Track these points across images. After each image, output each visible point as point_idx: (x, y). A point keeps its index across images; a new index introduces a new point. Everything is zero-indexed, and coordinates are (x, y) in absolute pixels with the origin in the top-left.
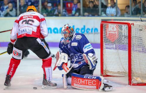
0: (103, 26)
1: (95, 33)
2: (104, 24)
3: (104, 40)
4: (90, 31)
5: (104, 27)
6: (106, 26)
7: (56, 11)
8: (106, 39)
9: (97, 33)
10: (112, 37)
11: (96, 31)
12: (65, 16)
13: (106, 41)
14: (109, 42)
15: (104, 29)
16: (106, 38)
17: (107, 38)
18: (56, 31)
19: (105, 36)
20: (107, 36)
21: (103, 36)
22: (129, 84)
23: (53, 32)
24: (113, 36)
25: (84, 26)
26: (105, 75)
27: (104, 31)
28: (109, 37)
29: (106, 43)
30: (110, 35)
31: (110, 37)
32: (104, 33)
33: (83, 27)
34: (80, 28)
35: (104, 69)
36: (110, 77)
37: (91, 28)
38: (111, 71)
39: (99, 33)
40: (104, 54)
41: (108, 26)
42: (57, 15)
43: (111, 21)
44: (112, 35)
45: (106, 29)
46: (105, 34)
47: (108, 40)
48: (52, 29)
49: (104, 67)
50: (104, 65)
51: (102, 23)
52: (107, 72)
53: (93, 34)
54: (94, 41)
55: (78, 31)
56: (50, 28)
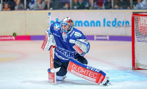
0: (135, 19)
1: (126, 26)
2: (136, 17)
3: (135, 33)
4: (121, 24)
5: (136, 20)
6: (137, 19)
7: (88, 4)
8: (137, 32)
9: (129, 26)
10: (143, 30)
11: (127, 24)
12: (96, 9)
13: (138, 34)
14: (141, 35)
15: (135, 22)
16: (137, 30)
17: (139, 31)
18: (86, 24)
19: (137, 29)
20: (138, 29)
21: (135, 29)
23: (83, 25)
24: (145, 29)
25: (116, 19)
26: (137, 68)
27: (135, 24)
28: (140, 30)
29: (138, 36)
30: (141, 28)
31: (142, 30)
32: (135, 25)
33: (114, 20)
35: (136, 62)
36: (142, 70)
37: (122, 21)
38: (142, 64)
39: (130, 26)
40: (135, 47)
41: (139, 19)
42: (88, 8)
43: (142, 14)
44: (143, 28)
45: (137, 22)
46: (136, 27)
47: (139, 33)
49: (136, 60)
50: (135, 58)
51: (133, 16)
52: (138, 66)
53: (125, 27)
54: (126, 34)
55: (110, 24)
56: (81, 22)
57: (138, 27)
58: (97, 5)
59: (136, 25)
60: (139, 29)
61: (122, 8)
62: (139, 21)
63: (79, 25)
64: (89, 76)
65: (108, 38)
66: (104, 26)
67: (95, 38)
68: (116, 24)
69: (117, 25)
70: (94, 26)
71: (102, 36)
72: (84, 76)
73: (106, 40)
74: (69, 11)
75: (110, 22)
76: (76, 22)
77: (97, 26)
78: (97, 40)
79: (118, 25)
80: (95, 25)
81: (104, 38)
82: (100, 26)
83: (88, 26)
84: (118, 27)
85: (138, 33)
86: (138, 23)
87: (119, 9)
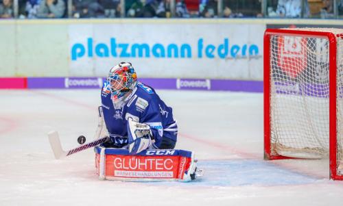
0: (271, 40)
1: (251, 58)
2: (273, 35)
3: (272, 74)
4: (240, 53)
5: (273, 42)
6: (277, 40)
8: (277, 71)
9: (257, 58)
11: (254, 51)
13: (278, 76)
14: (285, 78)
15: (271, 48)
16: (276, 68)
17: (280, 68)
18: (158, 51)
19: (275, 63)
21: (271, 64)
22: (331, 177)
23: (151, 54)
24: (294, 64)
25: (226, 41)
26: (275, 154)
27: (272, 52)
28: (283, 66)
29: (277, 81)
30: (286, 62)
31: (287, 66)
32: (272, 56)
33: (223, 42)
34: (217, 46)
35: (272, 141)
36: (286, 160)
37: (241, 46)
38: (288, 145)
39: (261, 57)
40: (271, 105)
41: (281, 41)
44: (290, 63)
45: (276, 48)
46: (275, 59)
47: (281, 73)
49: (272, 136)
50: (272, 132)
51: (267, 33)
52: (278, 149)
53: (248, 59)
54: (249, 74)
55: (212, 51)
56: (146, 46)
57: (278, 60)
58: (183, 7)
59: (274, 54)
61: (240, 15)
62: (280, 45)
63: (141, 55)
64: (157, 168)
65: (208, 84)
66: (200, 56)
67: (179, 84)
68: (226, 53)
69: (229, 55)
70: (176, 56)
71: (195, 80)
72: (147, 172)
73: (205, 89)
74: (117, 20)
75: (213, 48)
76: (134, 46)
77: (183, 56)
78: (183, 88)
79: (233, 55)
80: (179, 54)
81: (198, 84)
82: (189, 56)
83: (163, 56)
84: (231, 59)
85: (279, 74)
86: (278, 51)
87: (235, 17)
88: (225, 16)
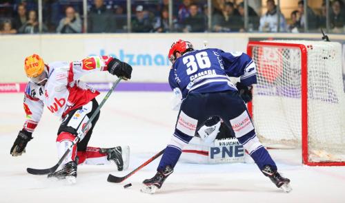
0: (253, 50)
2: (255, 47)
5: (255, 53)
6: (258, 50)
14: (265, 81)
18: (159, 60)
23: (153, 62)
24: (272, 70)
28: (263, 72)
30: (266, 68)
38: (268, 138)
41: (261, 51)
45: (257, 57)
48: (153, 57)
51: (250, 45)
56: (148, 56)
57: (259, 67)
60: (261, 69)
61: (228, 29)
62: (261, 54)
63: (144, 64)
76: (140, 56)
83: (163, 64)
86: (259, 59)
88: (214, 31)
